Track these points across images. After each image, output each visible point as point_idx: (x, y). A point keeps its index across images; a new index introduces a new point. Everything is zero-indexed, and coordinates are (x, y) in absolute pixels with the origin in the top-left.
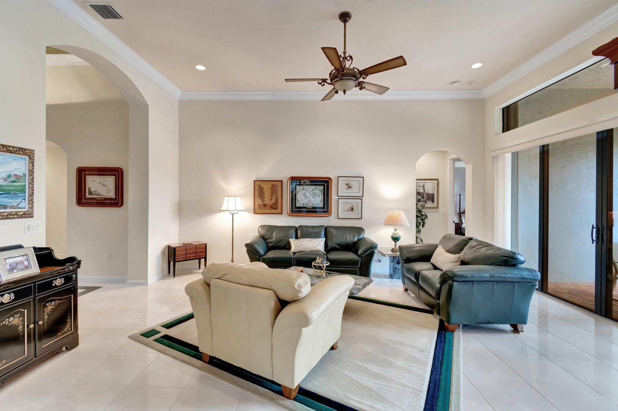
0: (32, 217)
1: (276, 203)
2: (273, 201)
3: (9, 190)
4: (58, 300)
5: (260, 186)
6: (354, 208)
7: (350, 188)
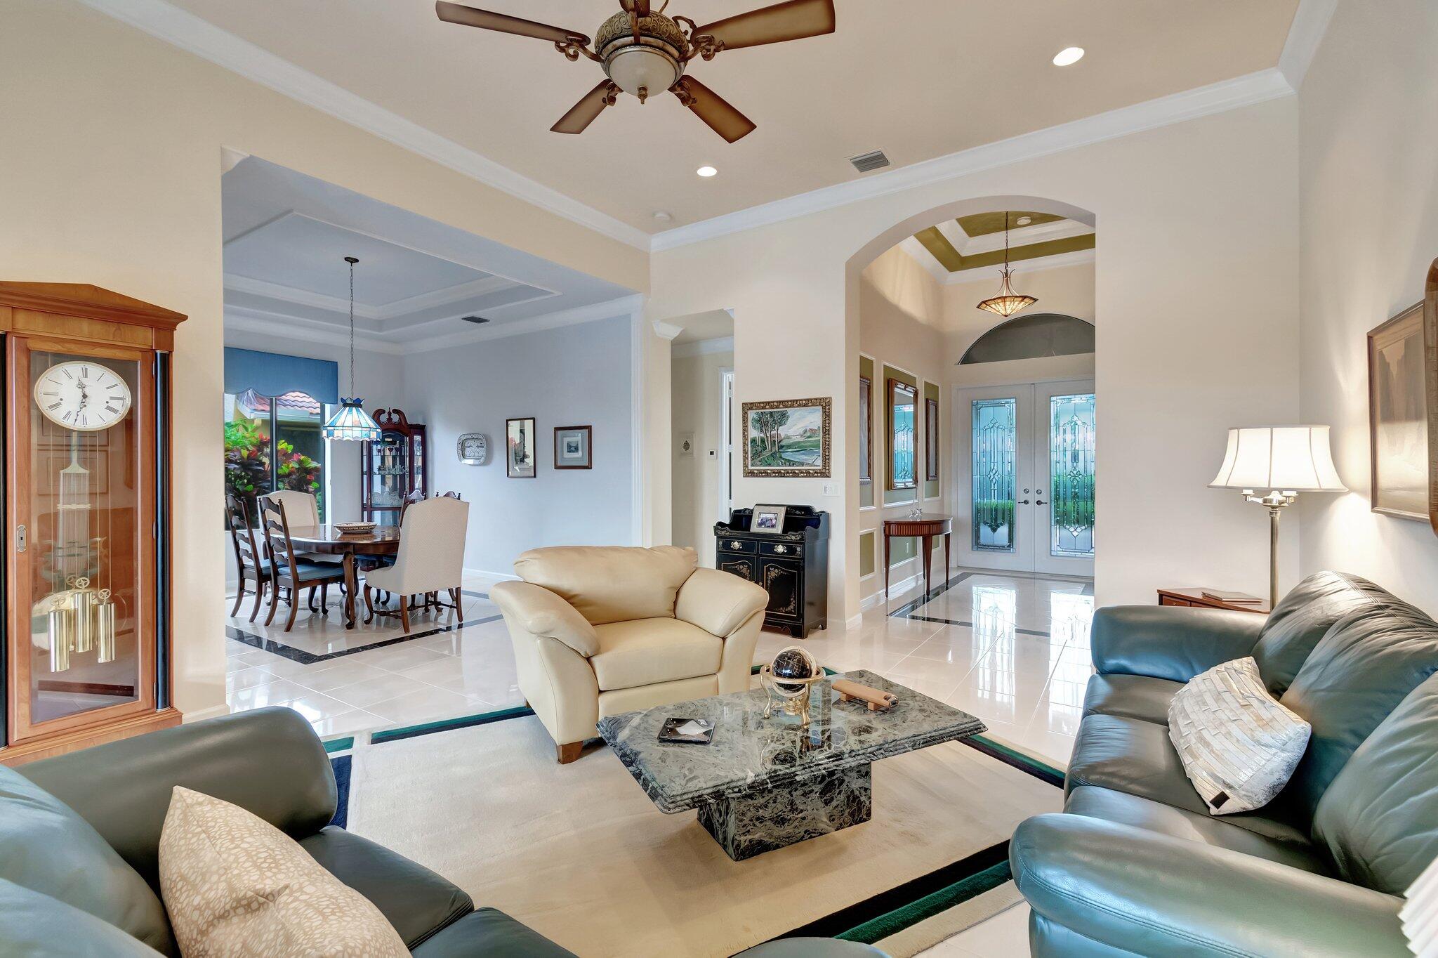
0: (829, 476)
3: (805, 446)
4: (781, 569)
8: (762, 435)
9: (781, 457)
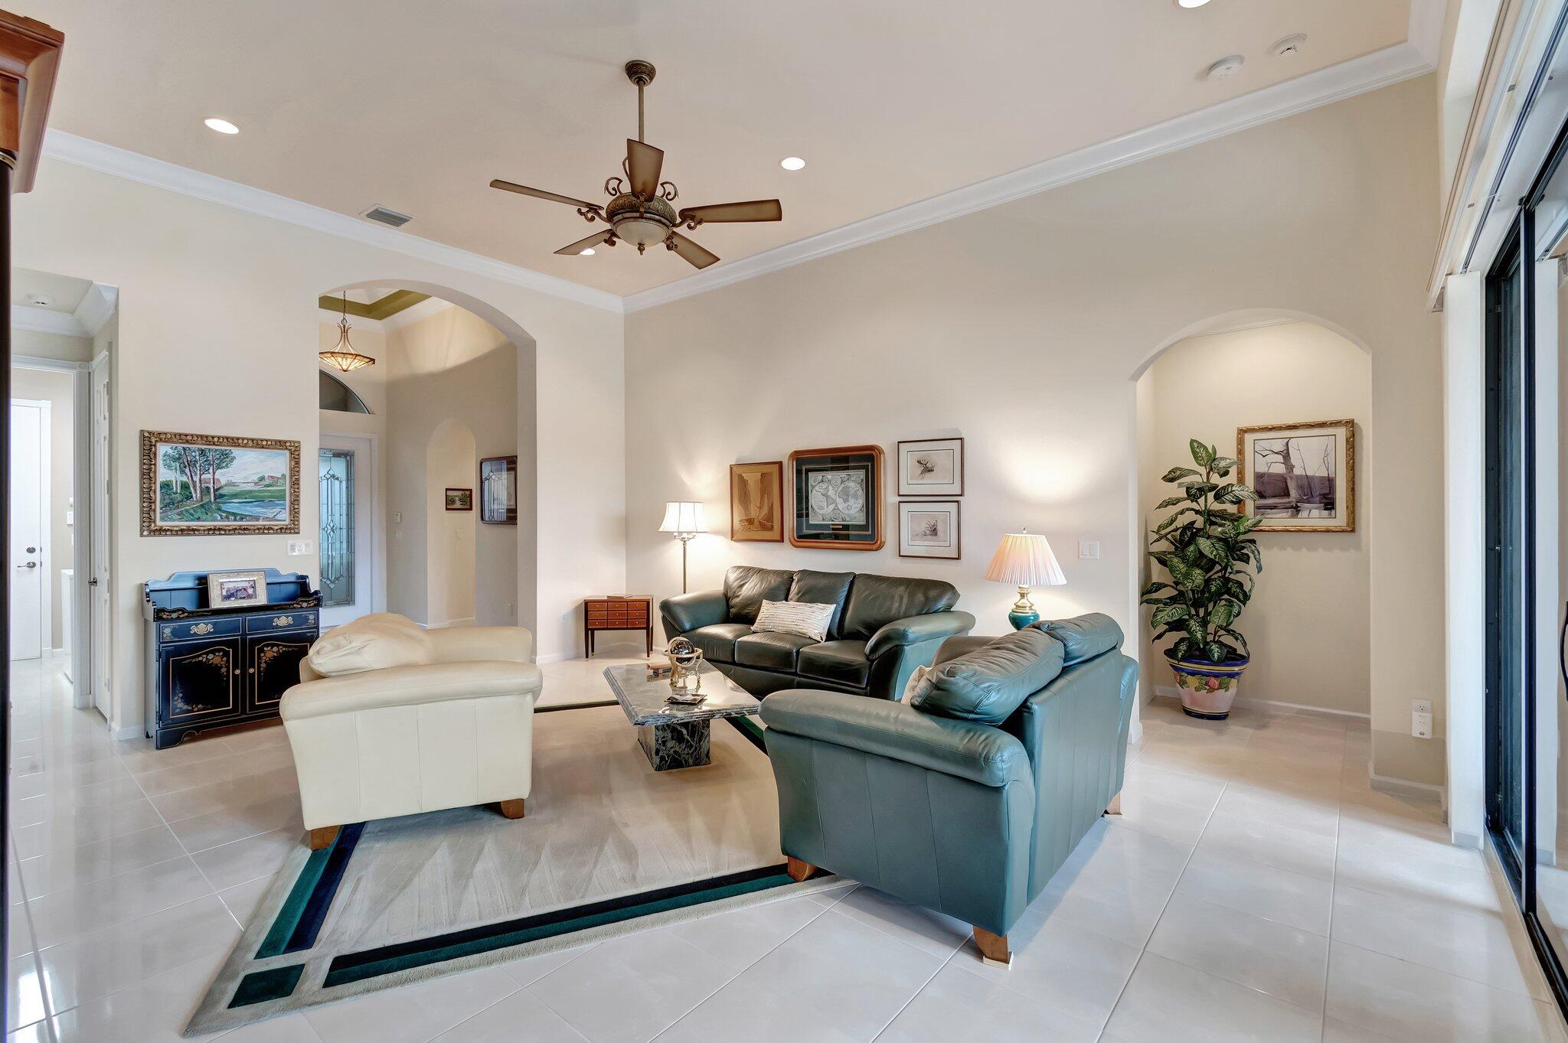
0: (298, 533)
1: (770, 517)
2: (765, 510)
3: (262, 497)
4: (284, 646)
5: (741, 477)
6: (940, 528)
7: (929, 471)
8: (184, 479)
9: (219, 509)
